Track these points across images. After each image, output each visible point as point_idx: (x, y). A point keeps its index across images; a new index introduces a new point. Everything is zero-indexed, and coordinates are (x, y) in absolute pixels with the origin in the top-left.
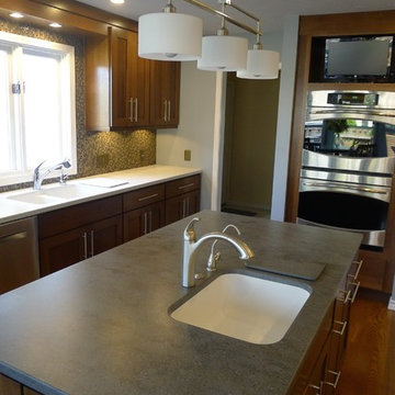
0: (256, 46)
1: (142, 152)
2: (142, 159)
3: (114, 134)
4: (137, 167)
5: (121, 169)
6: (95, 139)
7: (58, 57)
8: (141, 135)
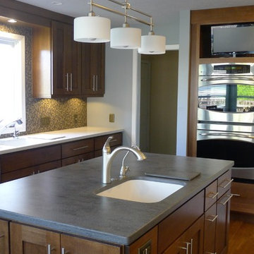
0: (150, 33)
1: (76, 116)
2: (76, 122)
3: (54, 102)
4: (71, 128)
5: (59, 129)
6: (39, 105)
7: (13, 43)
8: (75, 103)
